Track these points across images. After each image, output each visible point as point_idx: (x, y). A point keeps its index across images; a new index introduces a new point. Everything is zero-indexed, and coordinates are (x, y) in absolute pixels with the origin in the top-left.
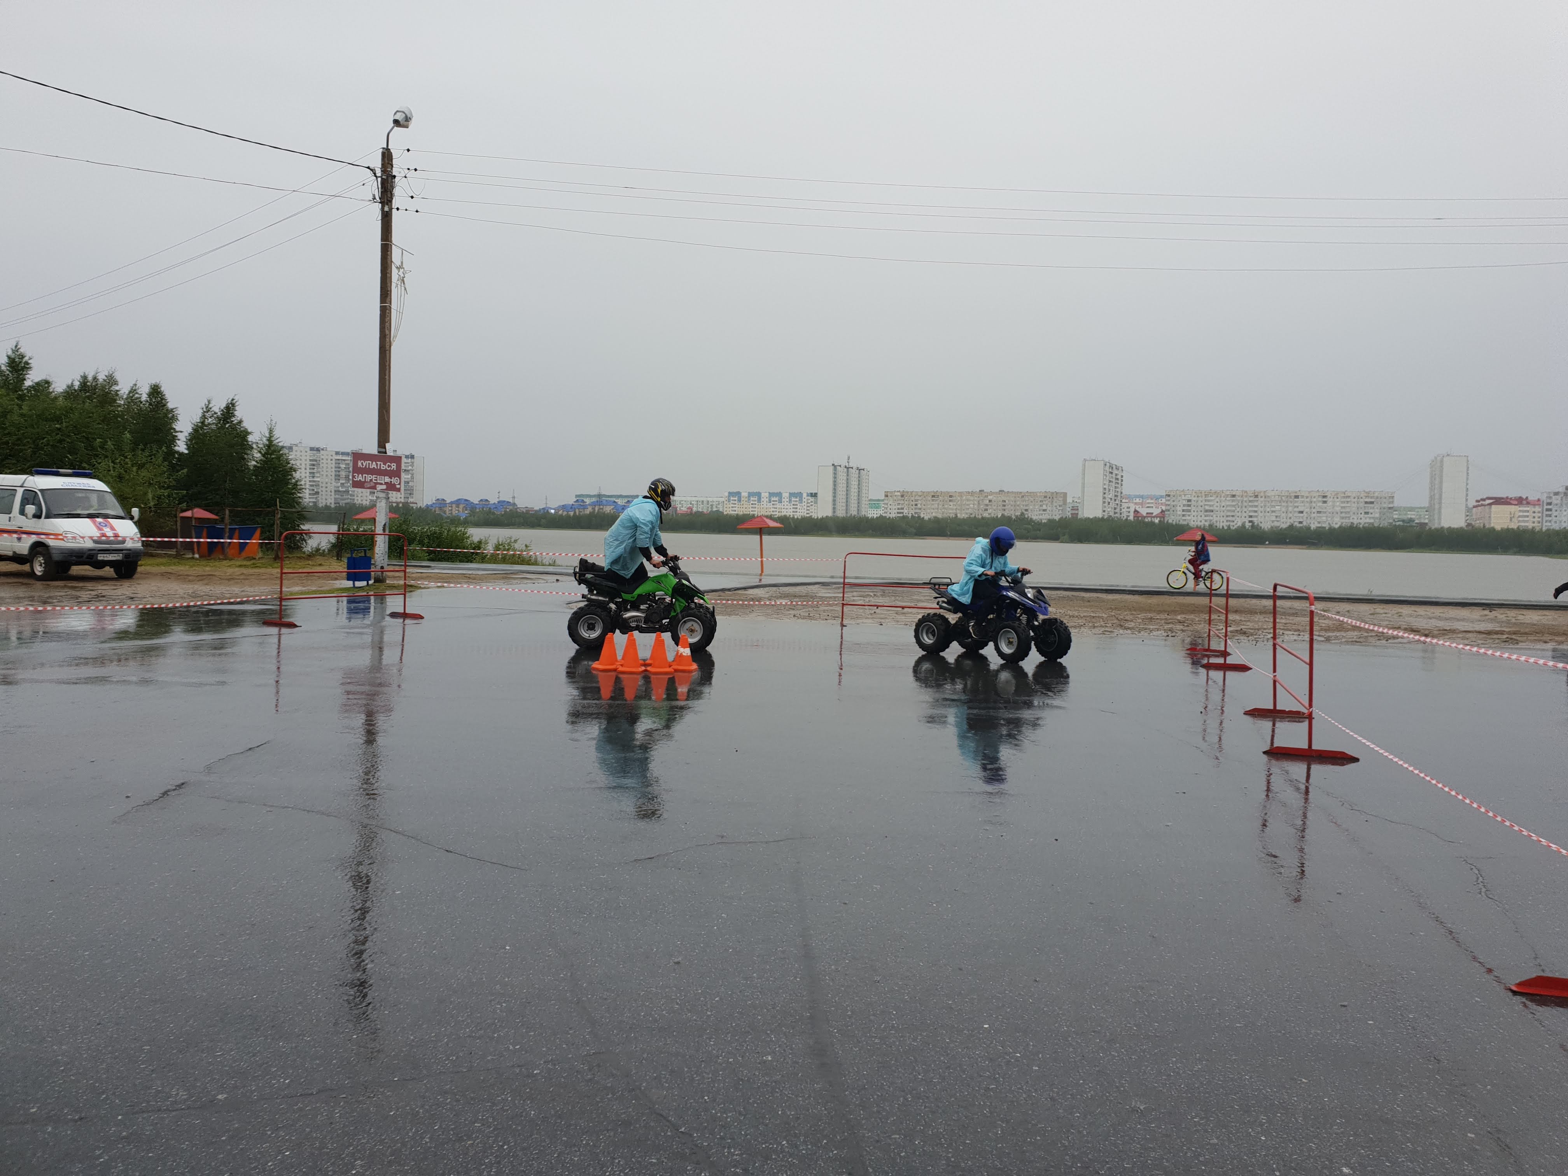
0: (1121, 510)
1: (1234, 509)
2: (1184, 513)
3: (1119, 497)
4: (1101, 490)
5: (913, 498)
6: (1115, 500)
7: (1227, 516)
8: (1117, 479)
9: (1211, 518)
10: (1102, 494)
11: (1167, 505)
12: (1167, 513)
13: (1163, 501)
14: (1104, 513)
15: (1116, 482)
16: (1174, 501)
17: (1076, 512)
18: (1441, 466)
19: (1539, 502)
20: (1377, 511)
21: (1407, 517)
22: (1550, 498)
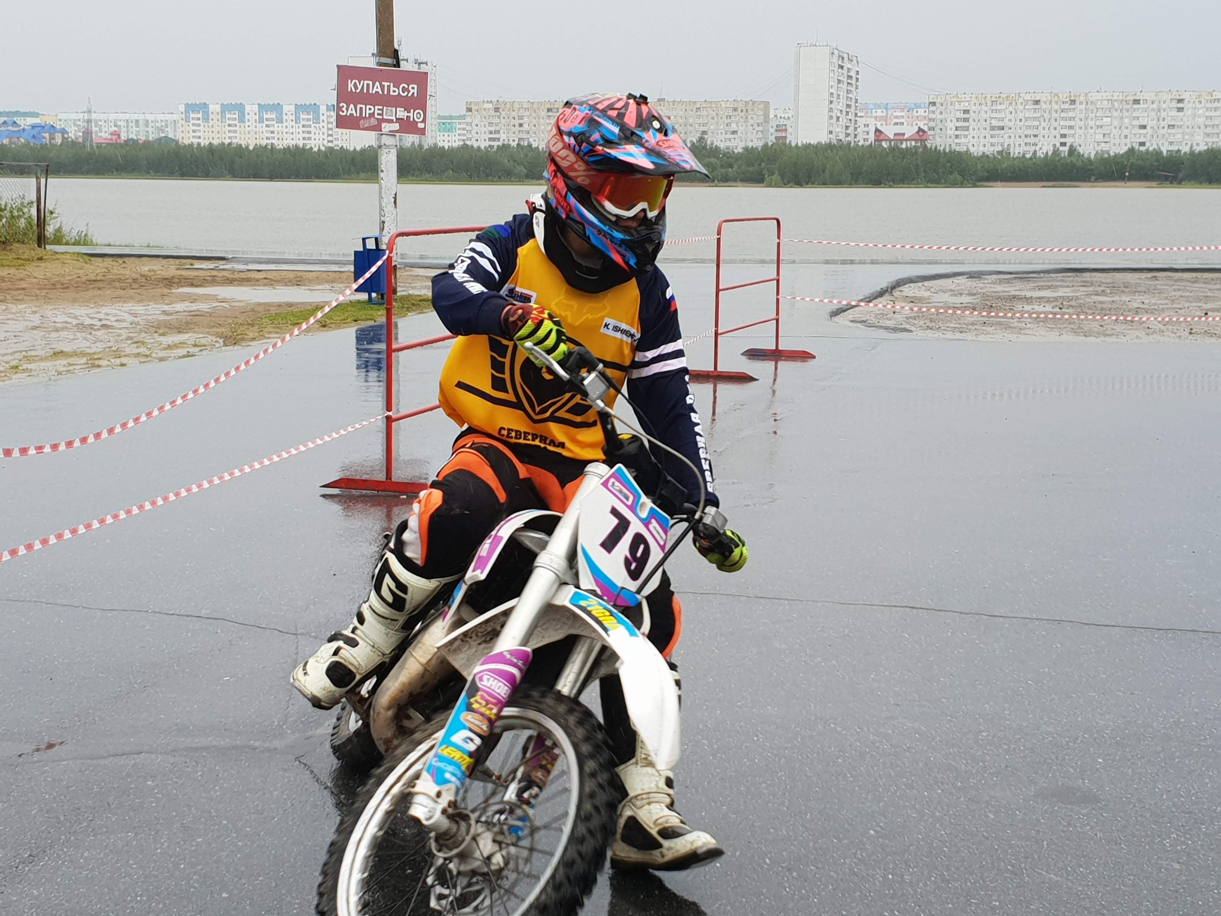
0: (856, 129)
1: (1038, 123)
2: (957, 133)
3: (853, 108)
4: (826, 96)
5: (514, 114)
6: (847, 113)
7: (1026, 136)
8: (851, 77)
9: (1002, 140)
10: (827, 102)
11: (930, 120)
12: (930, 133)
13: (921, 112)
14: (830, 136)
15: (848, 83)
16: (941, 113)
17: (784, 135)
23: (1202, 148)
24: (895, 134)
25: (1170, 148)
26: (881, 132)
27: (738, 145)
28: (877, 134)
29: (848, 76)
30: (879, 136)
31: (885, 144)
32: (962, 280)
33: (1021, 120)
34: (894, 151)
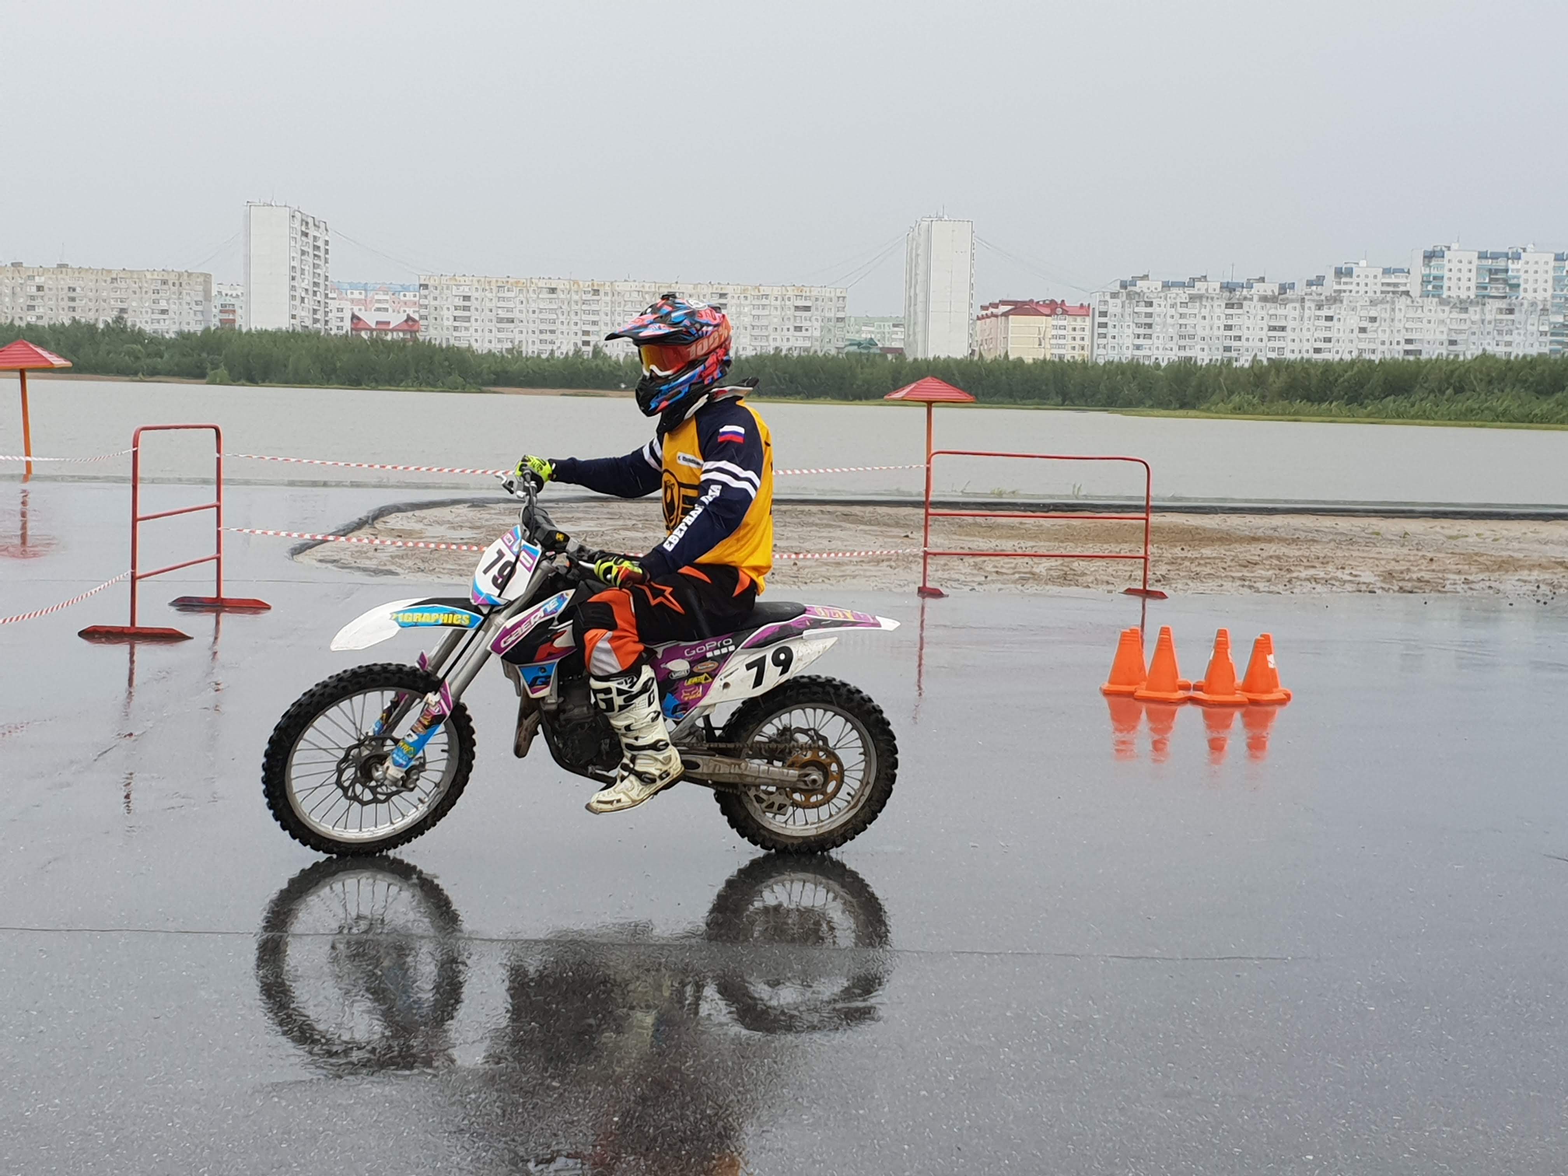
0: (326, 313)
1: (555, 316)
2: (458, 324)
3: (322, 287)
4: (286, 271)
6: (315, 293)
7: (541, 332)
8: (318, 248)
9: (511, 335)
11: (421, 306)
12: (422, 322)
13: (410, 296)
14: (293, 321)
15: (315, 255)
16: (435, 299)
17: (231, 317)
18: (929, 240)
19: (1084, 310)
20: (817, 325)
21: (864, 336)
22: (1106, 302)
24: (378, 323)
26: (359, 319)
27: (169, 328)
28: (355, 321)
29: (314, 246)
30: (357, 324)
31: (365, 335)
32: (462, 510)
33: (534, 312)
34: (377, 343)
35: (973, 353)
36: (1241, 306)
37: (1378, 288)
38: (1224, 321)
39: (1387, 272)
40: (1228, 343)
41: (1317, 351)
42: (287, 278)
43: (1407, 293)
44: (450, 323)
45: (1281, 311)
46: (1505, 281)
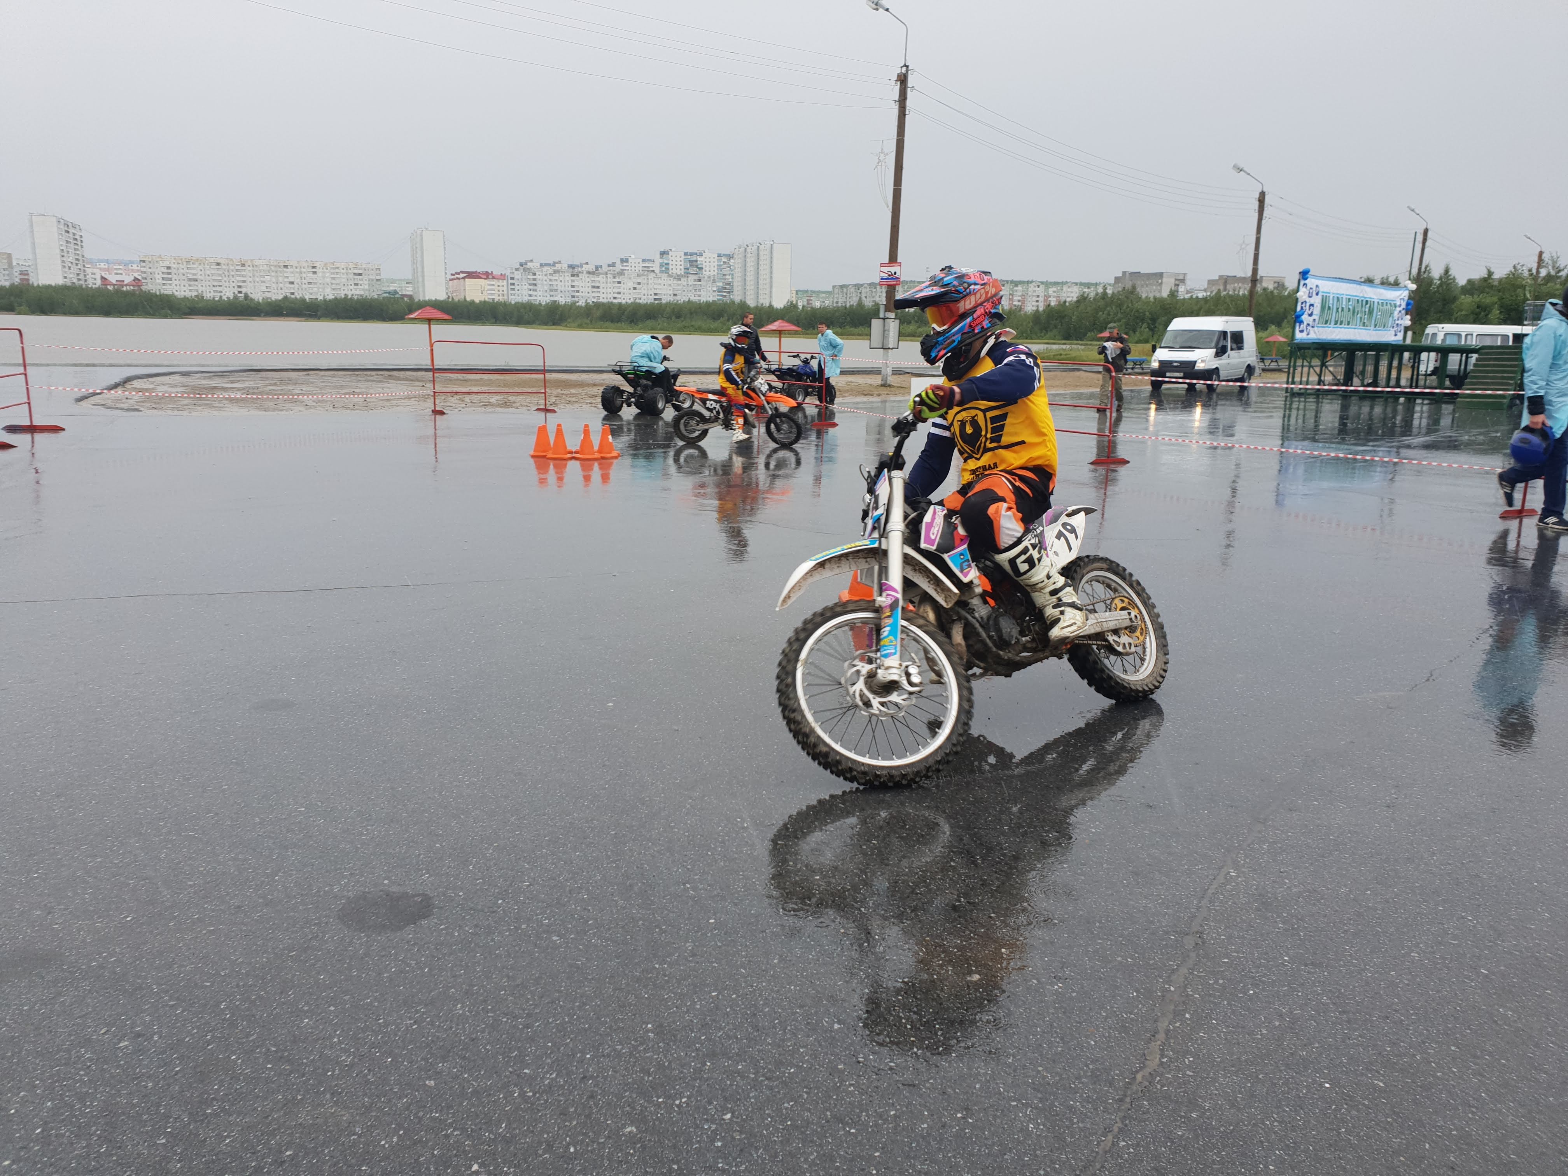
0: (85, 276)
1: (220, 278)
2: (164, 282)
3: (81, 261)
4: (57, 252)
6: (77, 265)
7: (215, 286)
11: (142, 272)
12: (142, 281)
14: (65, 280)
15: (75, 244)
16: (150, 268)
17: (27, 277)
18: (422, 240)
19: (503, 277)
20: (366, 282)
21: (391, 289)
22: (513, 273)
23: (331, 297)
24: (117, 281)
25: (311, 297)
26: (105, 279)
28: (103, 280)
29: (75, 239)
30: (104, 282)
31: (110, 288)
32: (177, 377)
34: (118, 292)
35: (449, 297)
36: (578, 276)
37: (641, 269)
38: (570, 283)
39: (644, 261)
40: (574, 294)
41: (615, 298)
42: (59, 256)
43: (653, 271)
44: (161, 281)
45: (597, 279)
46: (697, 266)
